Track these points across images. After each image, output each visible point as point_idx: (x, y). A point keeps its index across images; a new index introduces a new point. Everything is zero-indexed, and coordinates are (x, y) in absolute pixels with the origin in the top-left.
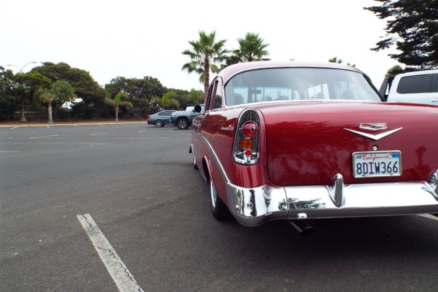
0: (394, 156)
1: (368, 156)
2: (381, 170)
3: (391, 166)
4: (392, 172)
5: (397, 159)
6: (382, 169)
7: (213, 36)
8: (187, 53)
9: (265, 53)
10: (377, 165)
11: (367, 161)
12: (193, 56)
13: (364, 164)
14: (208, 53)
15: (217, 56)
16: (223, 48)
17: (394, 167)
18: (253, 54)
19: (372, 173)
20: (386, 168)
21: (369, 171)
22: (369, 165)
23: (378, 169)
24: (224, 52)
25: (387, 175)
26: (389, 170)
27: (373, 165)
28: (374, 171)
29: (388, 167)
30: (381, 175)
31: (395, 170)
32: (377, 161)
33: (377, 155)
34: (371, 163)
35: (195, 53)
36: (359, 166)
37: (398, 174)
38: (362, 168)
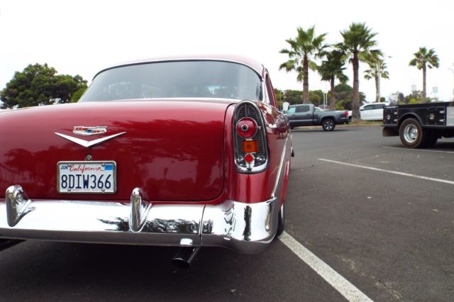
0: (107, 168)
1: (76, 166)
2: (89, 186)
3: (103, 180)
4: (104, 187)
5: (111, 172)
6: (91, 184)
7: (311, 31)
8: (284, 51)
9: (373, 43)
10: (86, 178)
11: (74, 173)
12: (291, 54)
13: (70, 176)
14: (307, 49)
15: (317, 52)
16: (323, 43)
17: (107, 182)
18: (359, 46)
19: (79, 187)
20: (97, 182)
21: (76, 185)
22: (76, 178)
23: (86, 183)
24: (325, 46)
25: (97, 190)
26: (100, 185)
27: (81, 178)
28: (82, 185)
29: (99, 182)
30: (90, 190)
31: (108, 185)
32: (86, 173)
33: (87, 166)
34: (79, 176)
35: (293, 50)
36: (64, 179)
37: (111, 190)
38: (68, 181)
